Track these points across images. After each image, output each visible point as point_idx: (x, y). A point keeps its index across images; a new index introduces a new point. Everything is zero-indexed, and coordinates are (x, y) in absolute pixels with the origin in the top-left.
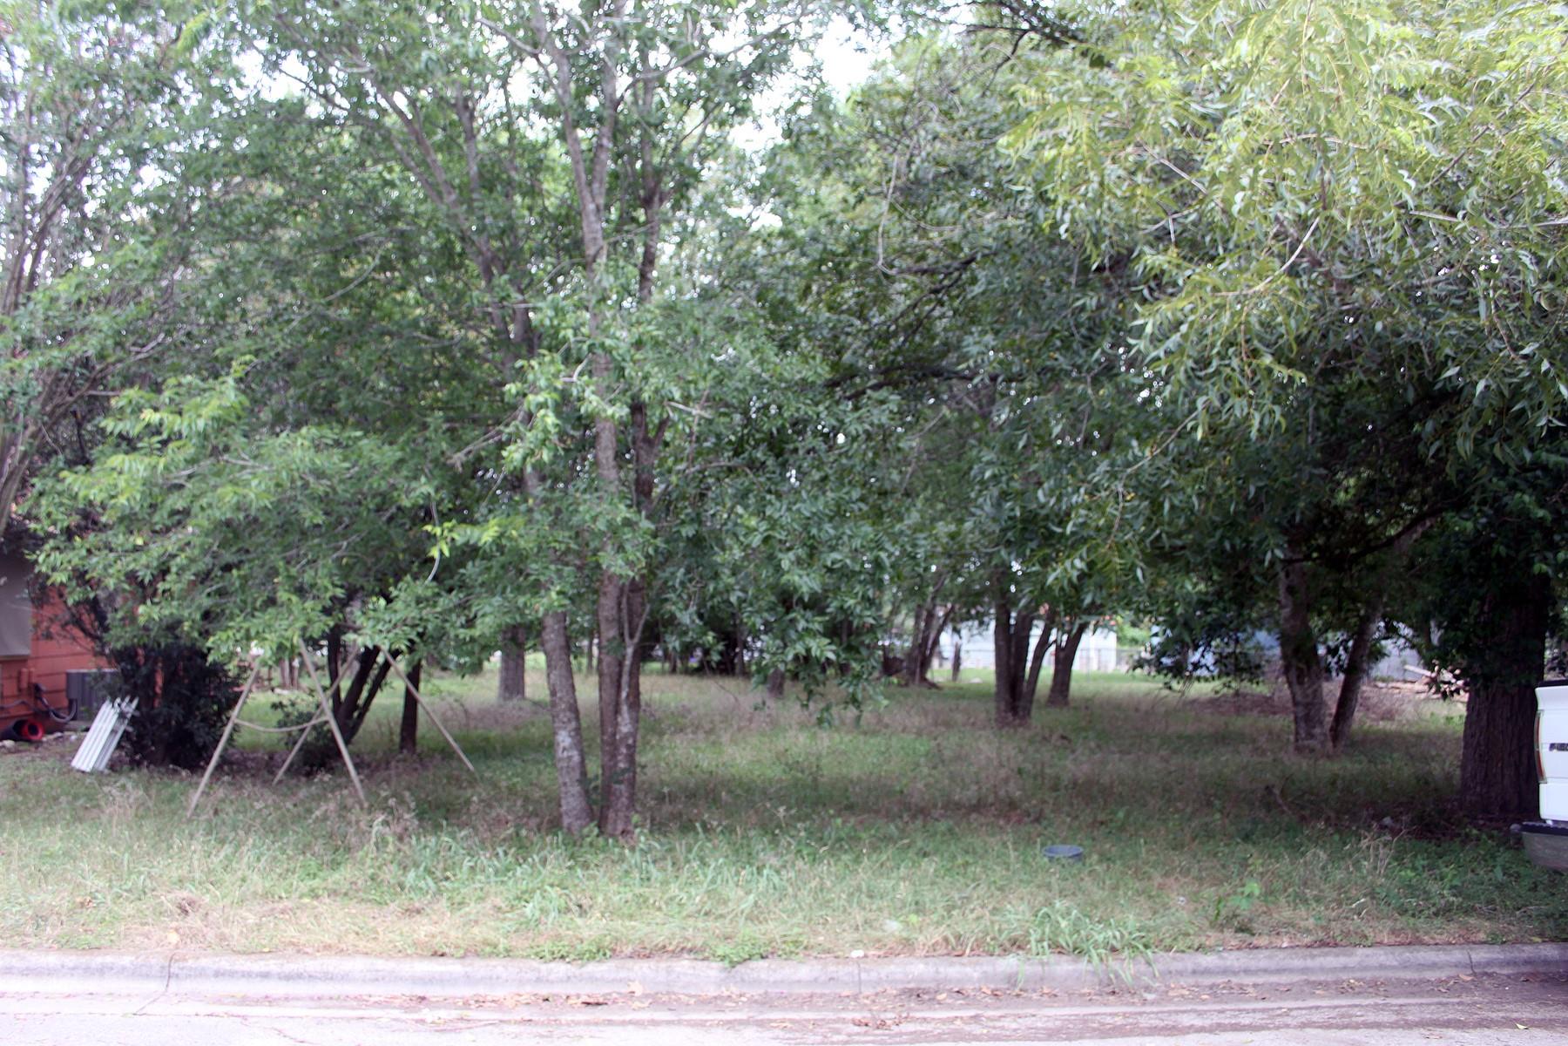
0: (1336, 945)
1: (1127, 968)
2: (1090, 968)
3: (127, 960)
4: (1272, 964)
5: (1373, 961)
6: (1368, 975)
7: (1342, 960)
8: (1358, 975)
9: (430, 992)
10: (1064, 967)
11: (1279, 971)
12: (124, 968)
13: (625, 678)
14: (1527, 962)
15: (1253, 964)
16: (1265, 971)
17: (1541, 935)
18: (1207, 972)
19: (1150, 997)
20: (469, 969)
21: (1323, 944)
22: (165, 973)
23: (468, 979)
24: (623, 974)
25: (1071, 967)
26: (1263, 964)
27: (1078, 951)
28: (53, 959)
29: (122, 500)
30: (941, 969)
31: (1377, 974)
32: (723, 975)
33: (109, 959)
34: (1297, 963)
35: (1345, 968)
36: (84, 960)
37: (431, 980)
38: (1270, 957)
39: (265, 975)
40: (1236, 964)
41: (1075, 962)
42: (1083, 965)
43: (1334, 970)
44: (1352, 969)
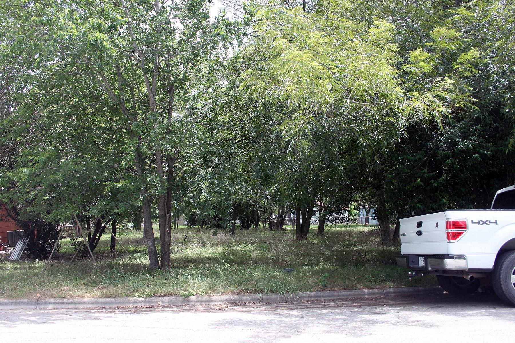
0: (349, 289)
1: (290, 296)
2: (280, 296)
3: (26, 300)
4: (330, 294)
5: (357, 293)
6: (356, 297)
7: (349, 293)
8: (353, 297)
9: (106, 306)
10: (273, 296)
11: (332, 296)
12: (25, 302)
13: (167, 226)
14: (399, 292)
15: (325, 295)
16: (328, 296)
17: (405, 285)
18: (312, 297)
19: (295, 303)
20: (116, 300)
21: (345, 289)
22: (36, 303)
23: (116, 303)
24: (156, 300)
25: (275, 296)
26: (327, 294)
27: (277, 292)
28: (6, 301)
29: (23, 180)
30: (241, 297)
31: (358, 296)
32: (183, 300)
33: (21, 300)
34: (336, 294)
35: (349, 295)
36: (15, 300)
37: (106, 303)
38: (329, 293)
39: (63, 303)
40: (320, 294)
41: (276, 295)
42: (278, 296)
43: (346, 295)
44: (352, 295)
